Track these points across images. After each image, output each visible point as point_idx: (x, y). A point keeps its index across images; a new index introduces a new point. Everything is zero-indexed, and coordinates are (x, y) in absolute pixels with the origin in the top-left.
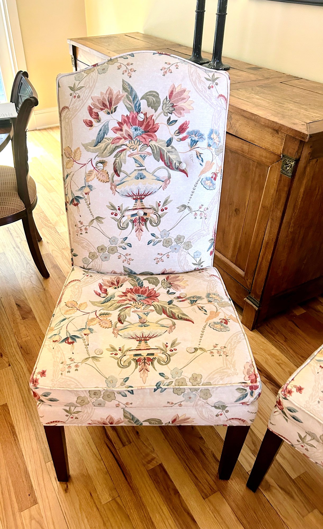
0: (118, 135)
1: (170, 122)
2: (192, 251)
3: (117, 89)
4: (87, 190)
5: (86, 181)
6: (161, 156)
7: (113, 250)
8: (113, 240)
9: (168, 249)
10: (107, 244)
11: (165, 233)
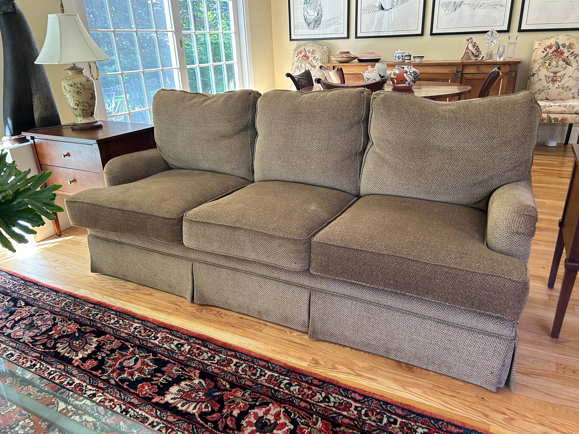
0: (552, 55)
1: (568, 51)
2: (571, 92)
3: (553, 43)
4: (538, 71)
5: (539, 68)
6: (564, 60)
7: (543, 90)
8: (544, 87)
9: (563, 90)
10: (541, 88)
11: (563, 85)
